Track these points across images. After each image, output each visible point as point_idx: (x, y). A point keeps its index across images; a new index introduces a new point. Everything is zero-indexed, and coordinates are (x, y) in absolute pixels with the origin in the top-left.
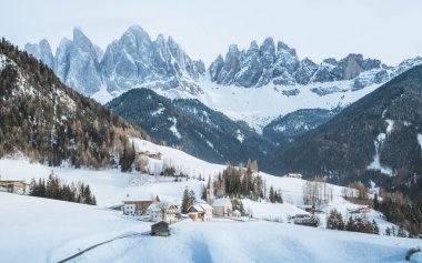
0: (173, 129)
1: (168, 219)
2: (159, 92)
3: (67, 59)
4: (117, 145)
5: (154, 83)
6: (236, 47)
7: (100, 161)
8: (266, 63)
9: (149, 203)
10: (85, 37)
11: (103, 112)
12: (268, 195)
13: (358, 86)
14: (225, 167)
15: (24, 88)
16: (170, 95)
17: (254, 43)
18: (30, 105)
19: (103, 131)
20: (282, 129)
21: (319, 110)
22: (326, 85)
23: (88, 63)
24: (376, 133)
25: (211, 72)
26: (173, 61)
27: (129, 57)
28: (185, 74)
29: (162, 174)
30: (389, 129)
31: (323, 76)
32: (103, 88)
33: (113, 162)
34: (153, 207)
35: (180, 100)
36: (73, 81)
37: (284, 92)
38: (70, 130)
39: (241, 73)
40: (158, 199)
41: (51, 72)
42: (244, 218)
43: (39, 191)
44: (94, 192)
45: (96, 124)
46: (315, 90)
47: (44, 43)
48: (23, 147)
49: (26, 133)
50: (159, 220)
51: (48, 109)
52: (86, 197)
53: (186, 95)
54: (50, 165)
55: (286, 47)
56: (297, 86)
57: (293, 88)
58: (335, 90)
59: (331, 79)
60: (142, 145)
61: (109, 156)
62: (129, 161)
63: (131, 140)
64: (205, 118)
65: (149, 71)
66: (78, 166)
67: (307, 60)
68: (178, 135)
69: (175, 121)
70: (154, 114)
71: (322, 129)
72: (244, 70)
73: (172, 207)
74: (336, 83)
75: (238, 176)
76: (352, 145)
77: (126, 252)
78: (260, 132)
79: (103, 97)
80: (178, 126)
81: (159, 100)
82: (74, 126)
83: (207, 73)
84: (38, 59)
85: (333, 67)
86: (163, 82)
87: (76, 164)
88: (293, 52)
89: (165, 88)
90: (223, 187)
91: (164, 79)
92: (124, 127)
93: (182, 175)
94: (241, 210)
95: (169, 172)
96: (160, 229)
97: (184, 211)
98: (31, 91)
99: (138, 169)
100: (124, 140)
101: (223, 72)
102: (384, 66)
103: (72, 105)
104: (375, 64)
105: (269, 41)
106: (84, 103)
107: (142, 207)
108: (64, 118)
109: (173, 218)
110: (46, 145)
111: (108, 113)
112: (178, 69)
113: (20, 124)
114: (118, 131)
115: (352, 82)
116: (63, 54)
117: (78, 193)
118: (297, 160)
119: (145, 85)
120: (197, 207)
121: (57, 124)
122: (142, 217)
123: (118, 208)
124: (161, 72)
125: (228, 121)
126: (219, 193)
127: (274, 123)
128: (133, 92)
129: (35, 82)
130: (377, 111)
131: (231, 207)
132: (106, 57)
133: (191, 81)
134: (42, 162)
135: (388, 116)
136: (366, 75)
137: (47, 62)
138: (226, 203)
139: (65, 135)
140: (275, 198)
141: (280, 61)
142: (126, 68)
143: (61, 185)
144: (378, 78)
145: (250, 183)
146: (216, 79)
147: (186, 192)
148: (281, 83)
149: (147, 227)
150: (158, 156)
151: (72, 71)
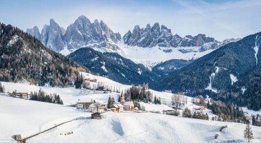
0: (103, 67)
1: (100, 111)
2: (96, 49)
3: (47, 35)
4: (73, 76)
5: (93, 45)
6: (138, 27)
7: (64, 83)
8: (155, 36)
9: (90, 103)
10: (55, 23)
11: (66, 60)
12: (153, 100)
13: (203, 50)
14: (131, 87)
15: (26, 50)
16: (102, 51)
17: (148, 25)
18: (29, 57)
19: (66, 69)
20: (162, 69)
21: (182, 60)
22: (186, 48)
23: (58, 36)
24: (210, 73)
25: (124, 39)
26: (103, 33)
27: (79, 32)
28: (110, 40)
29: (97, 89)
30: (217, 71)
31: (185, 43)
32: (66, 48)
33: (71, 84)
34: (92, 105)
35: (107, 53)
36: (50, 45)
37: (164, 51)
38: (49, 69)
39: (141, 40)
40: (95, 102)
41: (39, 42)
42: (140, 111)
43: (34, 98)
44: (62, 98)
45: (62, 66)
46: (180, 50)
47: (36, 28)
48: (26, 77)
49: (27, 71)
50: (95, 111)
51: (38, 59)
52: (58, 100)
53: (110, 50)
54: (39, 85)
55: (166, 28)
56: (171, 48)
57: (169, 49)
58: (191, 51)
59: (189, 46)
60: (86, 75)
61: (69, 81)
62: (79, 83)
63: (80, 73)
64: (121, 62)
65: (90, 38)
66: (53, 86)
67: (177, 35)
68: (106, 71)
69: (104, 63)
70: (93, 60)
71: (184, 69)
72: (142, 38)
73: (102, 106)
74: (191, 48)
75: (138, 91)
76: (198, 78)
77: (79, 126)
78: (150, 69)
79: (65, 52)
80: (106, 66)
81: (95, 53)
82: (51, 67)
83: (122, 40)
84: (33, 35)
85: (190, 39)
86: (98, 44)
87: (52, 85)
88: (170, 31)
89: (99, 47)
90: (130, 97)
91: (98, 42)
92: (77, 67)
93: (108, 90)
94: (139, 107)
95: (101, 88)
96: (96, 116)
97: (109, 107)
98: (30, 51)
99: (84, 87)
100: (77, 73)
101: (131, 39)
102: (216, 41)
103: (50, 57)
104: (212, 40)
105: (157, 25)
106: (56, 56)
107: (86, 105)
108: (46, 63)
109: (103, 111)
110: (37, 76)
111: (68, 60)
112: (106, 37)
113: (25, 67)
114: (74, 69)
115: (200, 48)
116: (45, 33)
117: (54, 98)
118: (169, 84)
119: (88, 46)
120: (115, 105)
121: (42, 66)
122: (86, 110)
123: (74, 106)
124: (96, 39)
125: (133, 64)
126: (127, 99)
127: (158, 66)
128: (82, 49)
129: (31, 47)
130: (211, 62)
131: (133, 106)
132: (67, 32)
133: (113, 43)
134: (35, 84)
135: (217, 65)
136: (206, 45)
137: (37, 37)
138: (131, 104)
139: (47, 71)
140: (157, 102)
141: (162, 35)
142: (77, 38)
143: (45, 95)
144: (213, 47)
145: (144, 95)
146: (127, 43)
147: (110, 98)
148: (163, 46)
149: (89, 115)
150: (95, 81)
151: (50, 40)
